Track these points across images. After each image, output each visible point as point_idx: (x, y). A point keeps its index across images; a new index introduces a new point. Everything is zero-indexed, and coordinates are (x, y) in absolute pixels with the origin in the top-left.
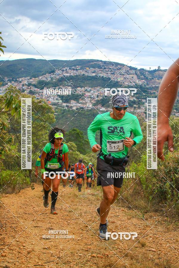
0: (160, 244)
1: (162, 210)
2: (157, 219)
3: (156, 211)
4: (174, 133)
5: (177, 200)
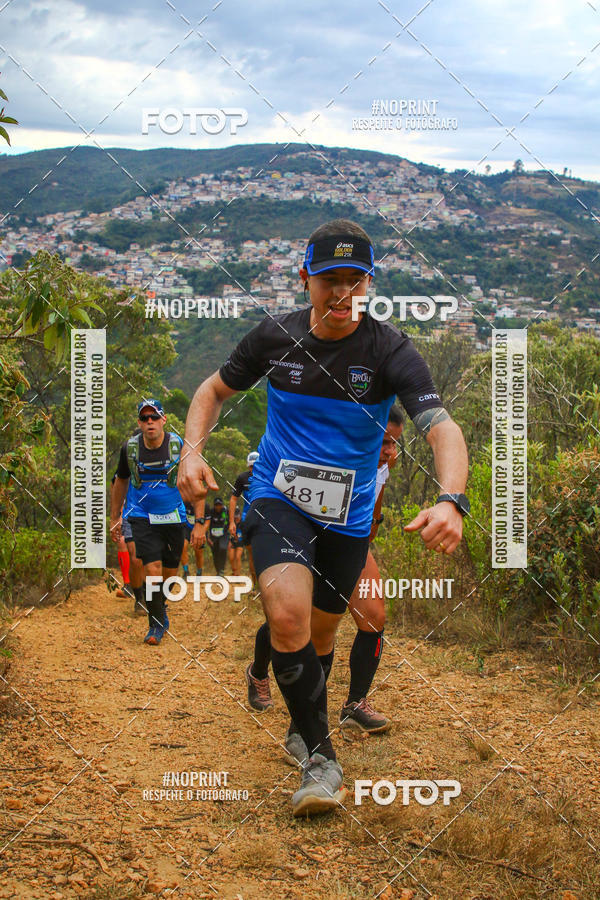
0: (540, 751)
1: (539, 644)
2: (525, 673)
3: (522, 646)
4: (576, 387)
5: (588, 608)
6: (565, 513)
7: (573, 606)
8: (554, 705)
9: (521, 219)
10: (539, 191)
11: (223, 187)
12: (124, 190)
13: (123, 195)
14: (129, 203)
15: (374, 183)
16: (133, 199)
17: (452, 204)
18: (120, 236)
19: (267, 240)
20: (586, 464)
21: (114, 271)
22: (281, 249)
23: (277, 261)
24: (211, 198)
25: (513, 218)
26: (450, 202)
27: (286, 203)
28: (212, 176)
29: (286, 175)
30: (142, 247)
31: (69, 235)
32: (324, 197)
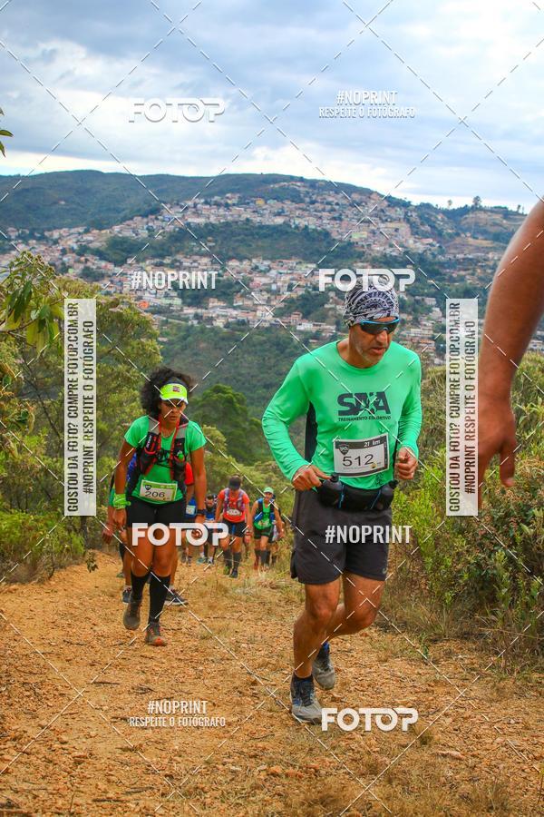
0: (477, 738)
1: (481, 635)
2: (466, 662)
3: (464, 636)
4: (521, 400)
5: (527, 604)
6: (507, 515)
7: (513, 601)
8: (492, 694)
9: (478, 249)
10: (495, 224)
11: (213, 211)
12: (124, 210)
13: (122, 215)
14: (128, 222)
15: (347, 212)
16: (132, 219)
17: (417, 233)
18: (118, 251)
19: (250, 259)
20: (528, 470)
21: (112, 282)
22: (263, 268)
23: (258, 279)
24: (201, 221)
25: (471, 248)
26: (415, 232)
27: (268, 227)
28: (202, 201)
29: (268, 202)
30: (138, 261)
31: (73, 248)
32: (302, 223)
